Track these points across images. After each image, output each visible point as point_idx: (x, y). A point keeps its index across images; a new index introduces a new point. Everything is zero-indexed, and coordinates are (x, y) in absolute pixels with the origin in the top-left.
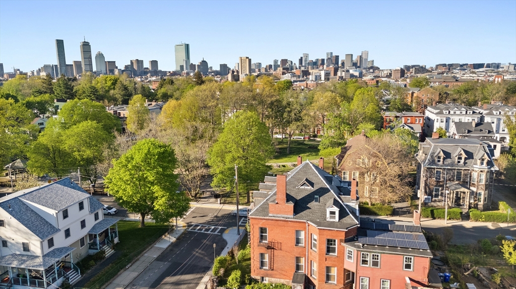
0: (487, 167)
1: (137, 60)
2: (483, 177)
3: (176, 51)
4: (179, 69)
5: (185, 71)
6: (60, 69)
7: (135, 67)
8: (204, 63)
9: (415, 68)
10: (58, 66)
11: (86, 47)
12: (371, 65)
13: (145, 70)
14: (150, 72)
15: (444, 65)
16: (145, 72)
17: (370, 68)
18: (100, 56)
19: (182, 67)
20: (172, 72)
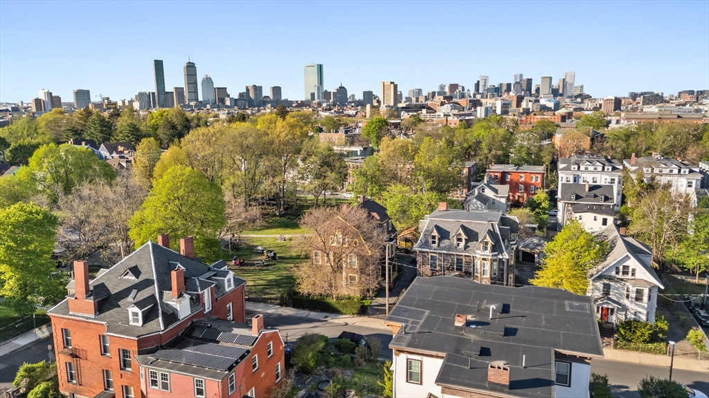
0: (491, 254)
1: (254, 86)
2: (487, 267)
3: (306, 73)
4: (309, 98)
5: (316, 101)
6: (158, 97)
7: (252, 95)
8: (342, 90)
9: (644, 97)
10: (156, 94)
11: (191, 69)
12: (579, 93)
13: (265, 99)
14: (270, 102)
15: (691, 92)
16: (263, 102)
17: (576, 97)
18: (208, 81)
19: (313, 95)
20: (299, 102)
